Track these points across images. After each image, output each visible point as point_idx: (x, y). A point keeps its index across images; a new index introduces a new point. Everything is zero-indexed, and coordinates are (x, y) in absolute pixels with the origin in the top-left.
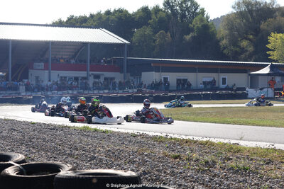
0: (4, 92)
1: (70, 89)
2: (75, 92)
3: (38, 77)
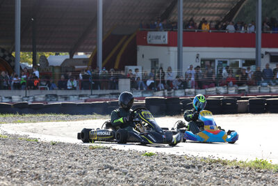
0: (88, 92)
1: (222, 85)
2: (232, 91)
3: (156, 60)
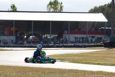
3: (65, 37)
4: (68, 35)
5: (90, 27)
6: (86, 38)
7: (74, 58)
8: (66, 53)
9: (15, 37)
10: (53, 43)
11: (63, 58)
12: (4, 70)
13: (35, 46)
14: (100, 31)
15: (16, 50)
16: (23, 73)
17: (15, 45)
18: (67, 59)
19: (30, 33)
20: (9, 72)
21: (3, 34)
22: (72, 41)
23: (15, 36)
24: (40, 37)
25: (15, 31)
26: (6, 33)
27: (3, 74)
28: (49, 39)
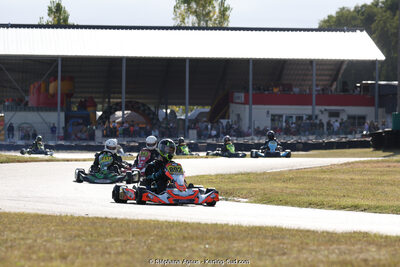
3: (239, 115)
4: (247, 106)
5: (324, 78)
6: (310, 117)
7: (268, 186)
8: (242, 170)
9: (62, 115)
10: (196, 136)
11: (230, 186)
12: (27, 230)
13: (132, 144)
14: (357, 92)
15: (68, 161)
16: (91, 241)
17: (62, 143)
18: (242, 189)
19: (115, 100)
20: (42, 236)
21: (22, 105)
22: (261, 129)
23: (62, 110)
24: (152, 116)
25: (62, 95)
26: (31, 99)
27: (22, 242)
28: (181, 122)
